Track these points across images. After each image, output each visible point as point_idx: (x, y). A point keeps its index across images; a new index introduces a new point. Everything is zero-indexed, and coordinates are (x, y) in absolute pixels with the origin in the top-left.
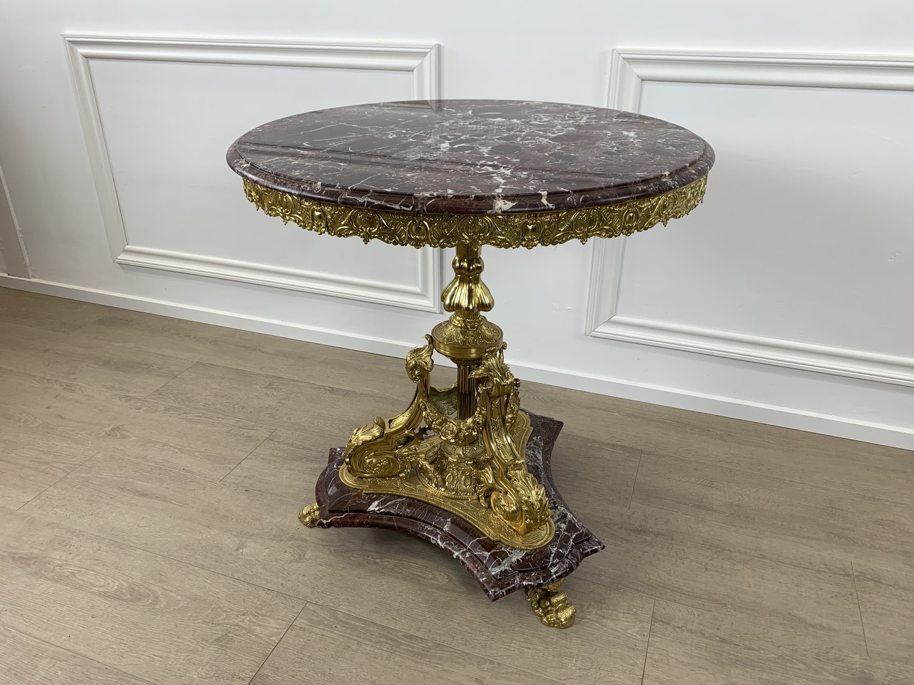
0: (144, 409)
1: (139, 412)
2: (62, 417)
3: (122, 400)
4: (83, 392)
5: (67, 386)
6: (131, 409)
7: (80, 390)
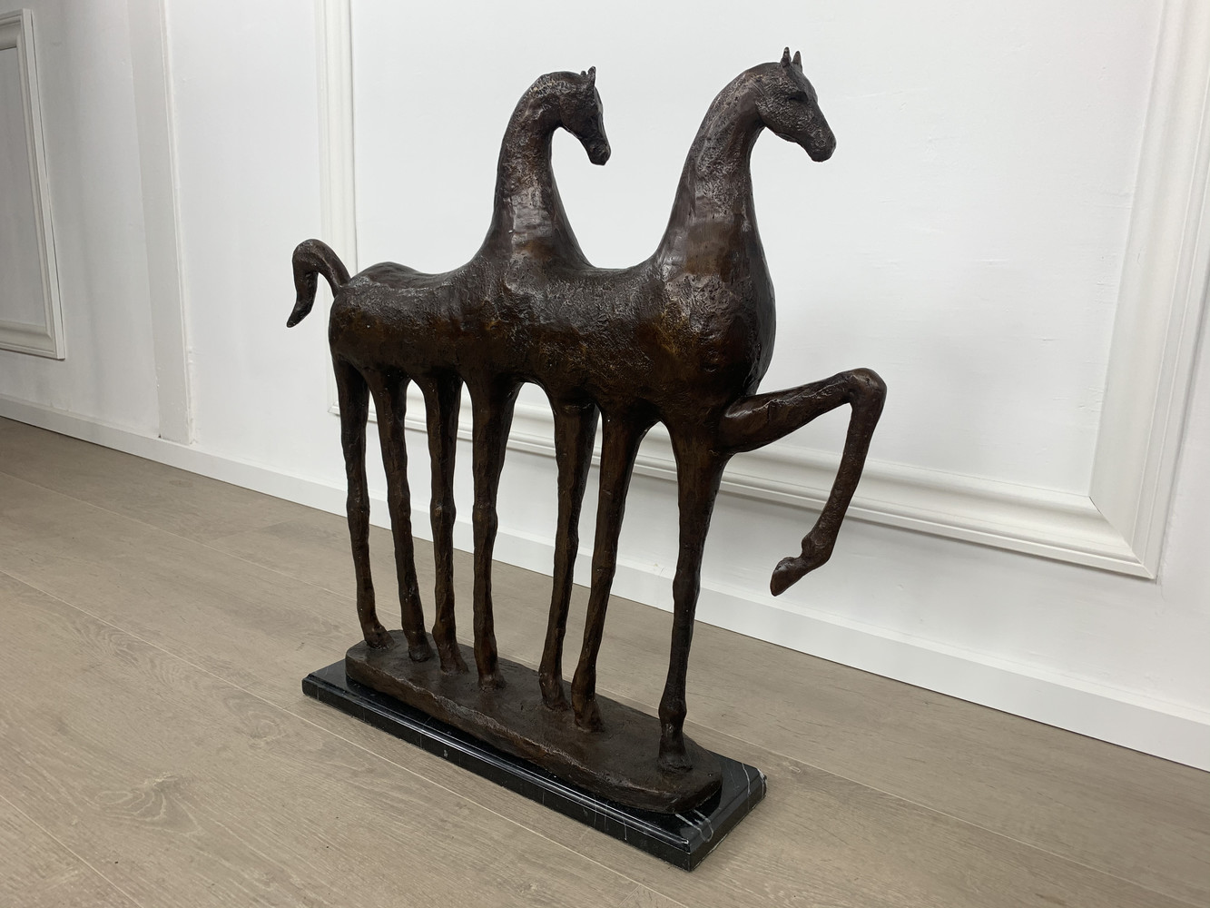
0: (269, 738)
1: (252, 746)
2: (62, 728)
3: (231, 702)
4: (154, 666)
5: (129, 646)
6: (238, 731)
7: (152, 661)
